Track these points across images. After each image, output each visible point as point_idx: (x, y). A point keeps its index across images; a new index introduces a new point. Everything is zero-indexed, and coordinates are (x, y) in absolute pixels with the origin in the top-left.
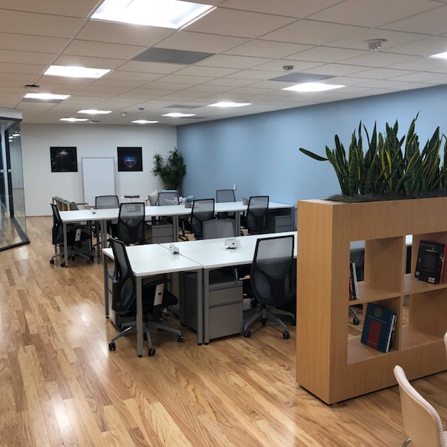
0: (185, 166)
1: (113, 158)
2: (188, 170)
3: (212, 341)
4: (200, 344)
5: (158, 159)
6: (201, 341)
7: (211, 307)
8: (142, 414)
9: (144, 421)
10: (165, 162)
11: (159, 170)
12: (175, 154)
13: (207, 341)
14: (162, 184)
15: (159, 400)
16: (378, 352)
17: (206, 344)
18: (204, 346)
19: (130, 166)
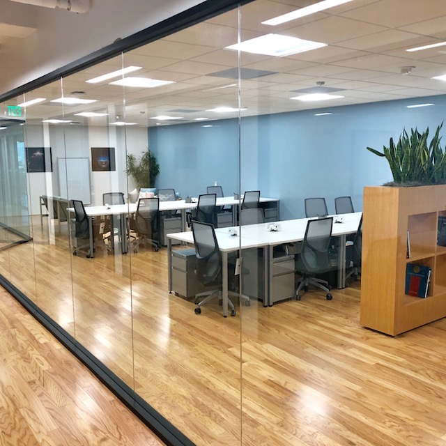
0: (158, 166)
1: (88, 158)
2: (161, 170)
3: (275, 303)
4: (266, 307)
5: (131, 159)
6: (266, 304)
7: (274, 276)
8: (262, 351)
9: (267, 355)
10: (138, 162)
11: (132, 170)
12: (148, 154)
13: (271, 304)
14: (135, 183)
15: (267, 342)
16: (419, 298)
17: (271, 306)
18: (268, 307)
19: (104, 166)
